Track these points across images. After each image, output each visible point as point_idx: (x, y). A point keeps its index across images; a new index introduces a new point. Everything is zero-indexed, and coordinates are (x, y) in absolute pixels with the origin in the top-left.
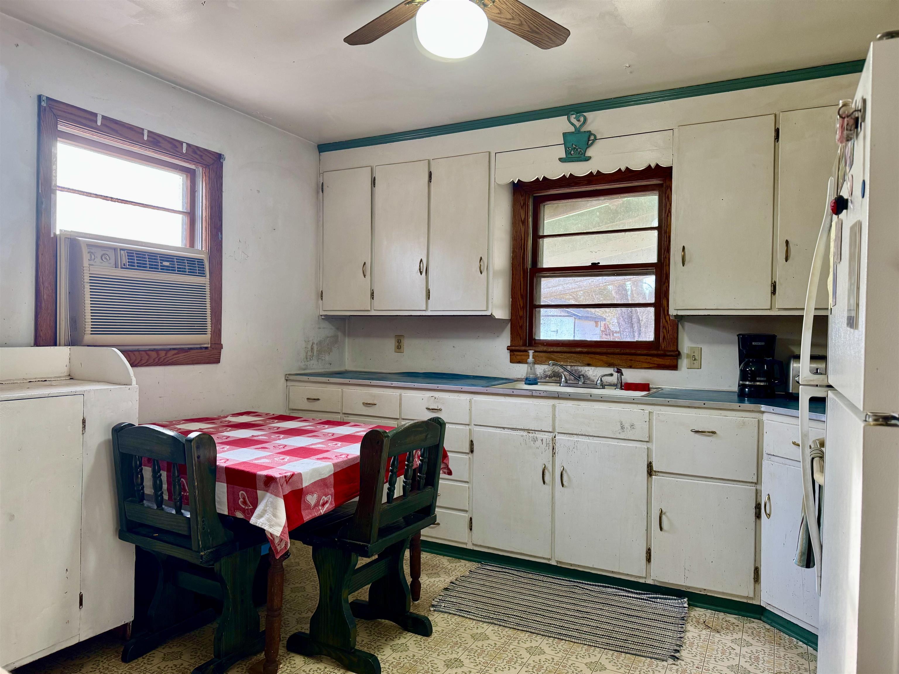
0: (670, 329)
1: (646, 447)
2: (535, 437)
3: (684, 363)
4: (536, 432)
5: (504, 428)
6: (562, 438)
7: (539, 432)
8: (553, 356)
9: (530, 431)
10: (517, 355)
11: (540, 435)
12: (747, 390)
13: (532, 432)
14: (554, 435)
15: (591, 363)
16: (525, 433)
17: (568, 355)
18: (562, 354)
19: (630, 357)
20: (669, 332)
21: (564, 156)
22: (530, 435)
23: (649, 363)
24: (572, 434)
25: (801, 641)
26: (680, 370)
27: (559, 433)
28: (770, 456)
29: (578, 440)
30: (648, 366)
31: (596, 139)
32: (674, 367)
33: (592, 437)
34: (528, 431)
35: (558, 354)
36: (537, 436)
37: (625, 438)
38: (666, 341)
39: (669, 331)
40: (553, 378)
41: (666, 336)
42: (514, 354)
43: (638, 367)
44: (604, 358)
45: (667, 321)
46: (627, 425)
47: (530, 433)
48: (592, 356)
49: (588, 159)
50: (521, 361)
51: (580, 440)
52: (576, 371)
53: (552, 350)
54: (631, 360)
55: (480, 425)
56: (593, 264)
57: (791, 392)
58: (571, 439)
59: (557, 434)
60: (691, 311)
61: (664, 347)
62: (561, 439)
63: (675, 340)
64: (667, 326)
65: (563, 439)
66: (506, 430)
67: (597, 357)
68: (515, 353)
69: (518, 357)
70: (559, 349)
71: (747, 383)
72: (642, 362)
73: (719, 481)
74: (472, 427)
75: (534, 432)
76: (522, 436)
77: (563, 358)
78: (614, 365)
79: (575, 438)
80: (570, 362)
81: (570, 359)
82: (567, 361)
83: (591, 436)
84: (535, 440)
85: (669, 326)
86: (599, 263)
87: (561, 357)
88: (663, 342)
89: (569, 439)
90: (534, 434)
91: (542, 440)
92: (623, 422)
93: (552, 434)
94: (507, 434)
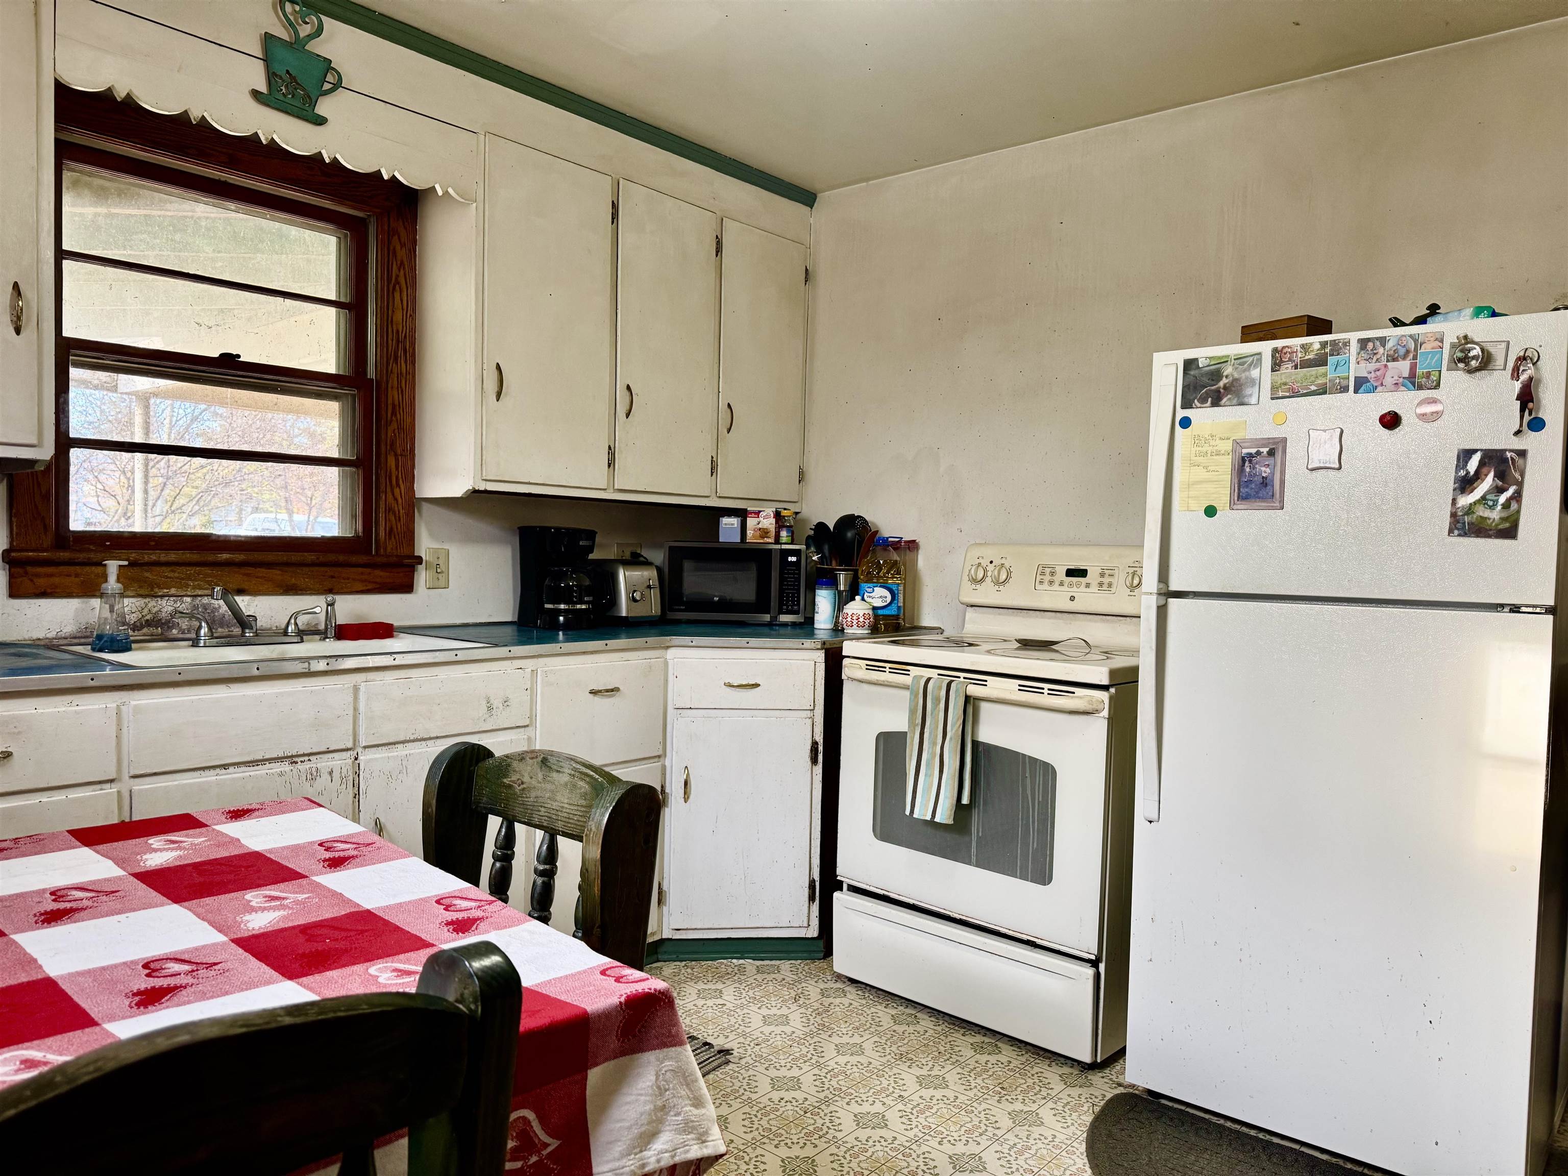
0: (401, 515)
1: (526, 737)
2: (314, 770)
3: (422, 577)
4: (311, 758)
5: (225, 766)
6: (377, 756)
7: (318, 757)
8: (147, 574)
9: (295, 759)
10: (38, 575)
11: (324, 763)
12: (561, 618)
13: (302, 759)
14: (353, 754)
15: (246, 587)
16: (286, 767)
17: (191, 570)
18: (172, 568)
19: (330, 571)
20: (400, 520)
21: (263, 88)
22: (299, 766)
23: (365, 581)
24: (394, 743)
25: (732, 958)
26: (416, 593)
27: (365, 747)
28: (680, 711)
29: (407, 752)
30: (364, 588)
31: (337, 85)
32: (408, 588)
33: (432, 741)
34: (292, 759)
35: (164, 568)
36: (319, 766)
37: (494, 727)
38: (395, 538)
39: (399, 517)
40: (145, 630)
41: (394, 527)
42: (26, 573)
43: (345, 590)
44: (276, 573)
45: (396, 499)
46: (497, 703)
47: (296, 763)
48: (250, 570)
49: (320, 121)
50: (49, 591)
51: (412, 752)
52: (205, 607)
53: (154, 558)
54: (333, 577)
55: (155, 774)
56: (223, 356)
57: (624, 614)
58: (396, 754)
59: (360, 750)
60: (506, 484)
61: (392, 549)
62: (372, 759)
63: (410, 537)
64: (396, 509)
65: (376, 759)
66: (231, 769)
67: (262, 571)
68: (29, 569)
69: (41, 582)
70: (173, 556)
71: (562, 606)
72: (354, 580)
73: (621, 766)
74: (126, 784)
75: (306, 758)
76: (281, 774)
77: (177, 578)
78: (296, 590)
79: (401, 751)
80: (194, 588)
81: (195, 580)
82: (187, 586)
83: (430, 739)
84: (313, 776)
85: (401, 507)
86: (239, 356)
87: (171, 575)
88: (390, 539)
89: (390, 755)
90: (307, 765)
91: (331, 773)
92: (491, 698)
93: (352, 752)
94: (239, 778)
